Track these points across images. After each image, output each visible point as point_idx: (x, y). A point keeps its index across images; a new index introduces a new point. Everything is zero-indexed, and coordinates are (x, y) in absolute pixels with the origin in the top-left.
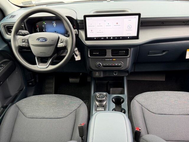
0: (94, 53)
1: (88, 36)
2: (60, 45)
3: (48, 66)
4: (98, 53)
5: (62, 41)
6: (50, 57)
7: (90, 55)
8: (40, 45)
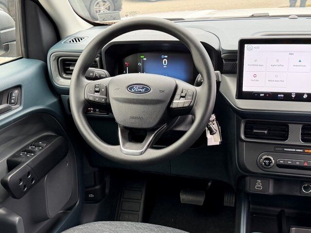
0: (255, 131)
1: (245, 88)
2: (178, 103)
3: (146, 150)
4: (266, 132)
5: (183, 95)
6: (152, 130)
7: (246, 135)
8: (133, 99)
